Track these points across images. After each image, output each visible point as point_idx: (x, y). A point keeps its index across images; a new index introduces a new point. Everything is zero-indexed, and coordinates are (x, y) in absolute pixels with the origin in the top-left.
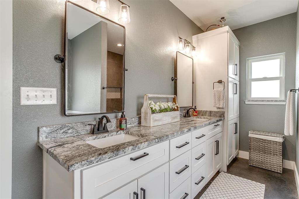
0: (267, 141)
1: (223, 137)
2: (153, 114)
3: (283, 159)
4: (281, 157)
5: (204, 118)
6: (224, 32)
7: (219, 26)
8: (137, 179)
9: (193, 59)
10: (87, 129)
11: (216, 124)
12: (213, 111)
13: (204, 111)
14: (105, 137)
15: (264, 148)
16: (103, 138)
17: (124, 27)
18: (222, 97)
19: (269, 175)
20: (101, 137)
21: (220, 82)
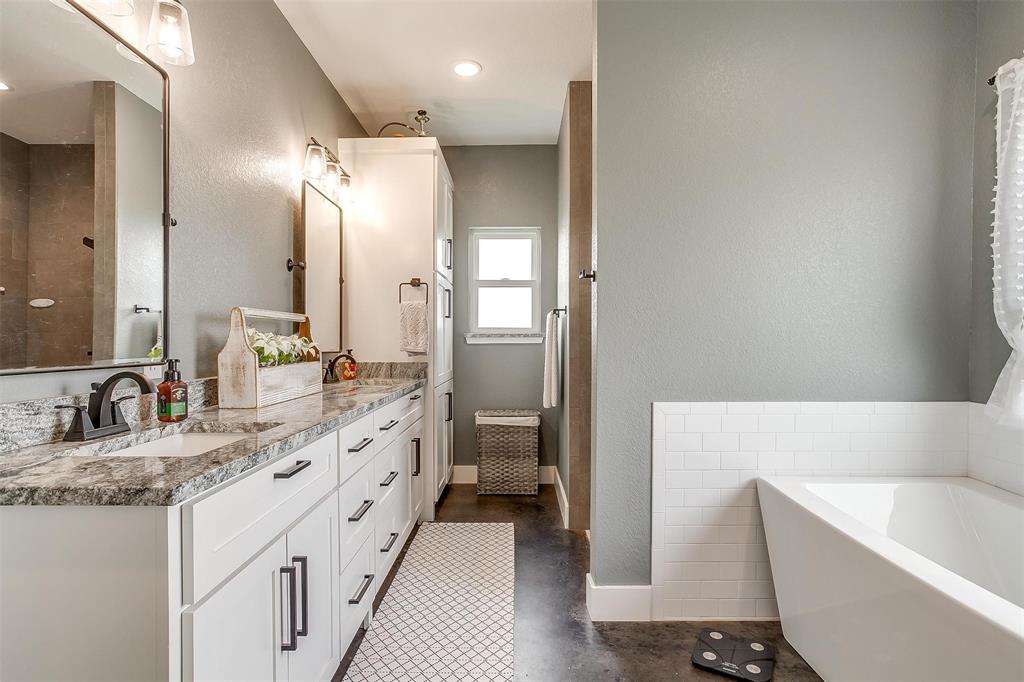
0: (511, 429)
1: (423, 431)
2: (263, 369)
3: (539, 464)
4: (537, 459)
5: (377, 383)
6: (426, 152)
7: (412, 132)
8: (285, 532)
9: (341, 211)
10: (42, 425)
11: (413, 395)
12: (397, 364)
13: (373, 364)
14: (129, 445)
15: (506, 446)
16: (121, 448)
17: (164, 76)
18: (421, 325)
19: (517, 504)
20: (117, 445)
21: (416, 283)
